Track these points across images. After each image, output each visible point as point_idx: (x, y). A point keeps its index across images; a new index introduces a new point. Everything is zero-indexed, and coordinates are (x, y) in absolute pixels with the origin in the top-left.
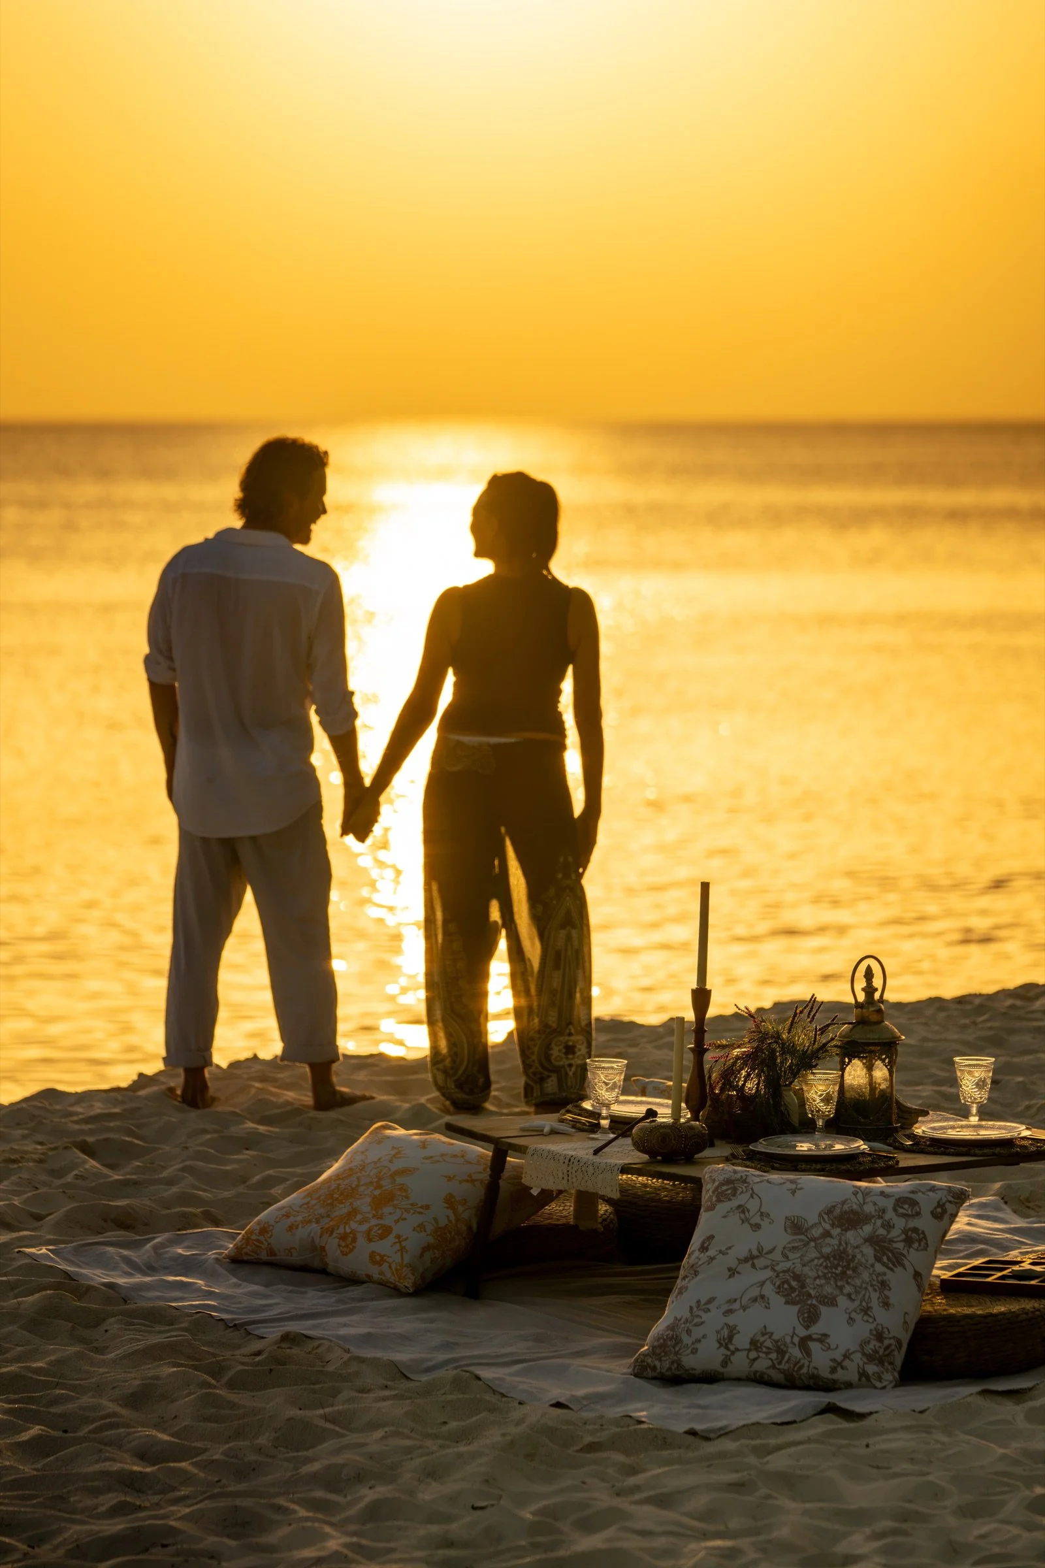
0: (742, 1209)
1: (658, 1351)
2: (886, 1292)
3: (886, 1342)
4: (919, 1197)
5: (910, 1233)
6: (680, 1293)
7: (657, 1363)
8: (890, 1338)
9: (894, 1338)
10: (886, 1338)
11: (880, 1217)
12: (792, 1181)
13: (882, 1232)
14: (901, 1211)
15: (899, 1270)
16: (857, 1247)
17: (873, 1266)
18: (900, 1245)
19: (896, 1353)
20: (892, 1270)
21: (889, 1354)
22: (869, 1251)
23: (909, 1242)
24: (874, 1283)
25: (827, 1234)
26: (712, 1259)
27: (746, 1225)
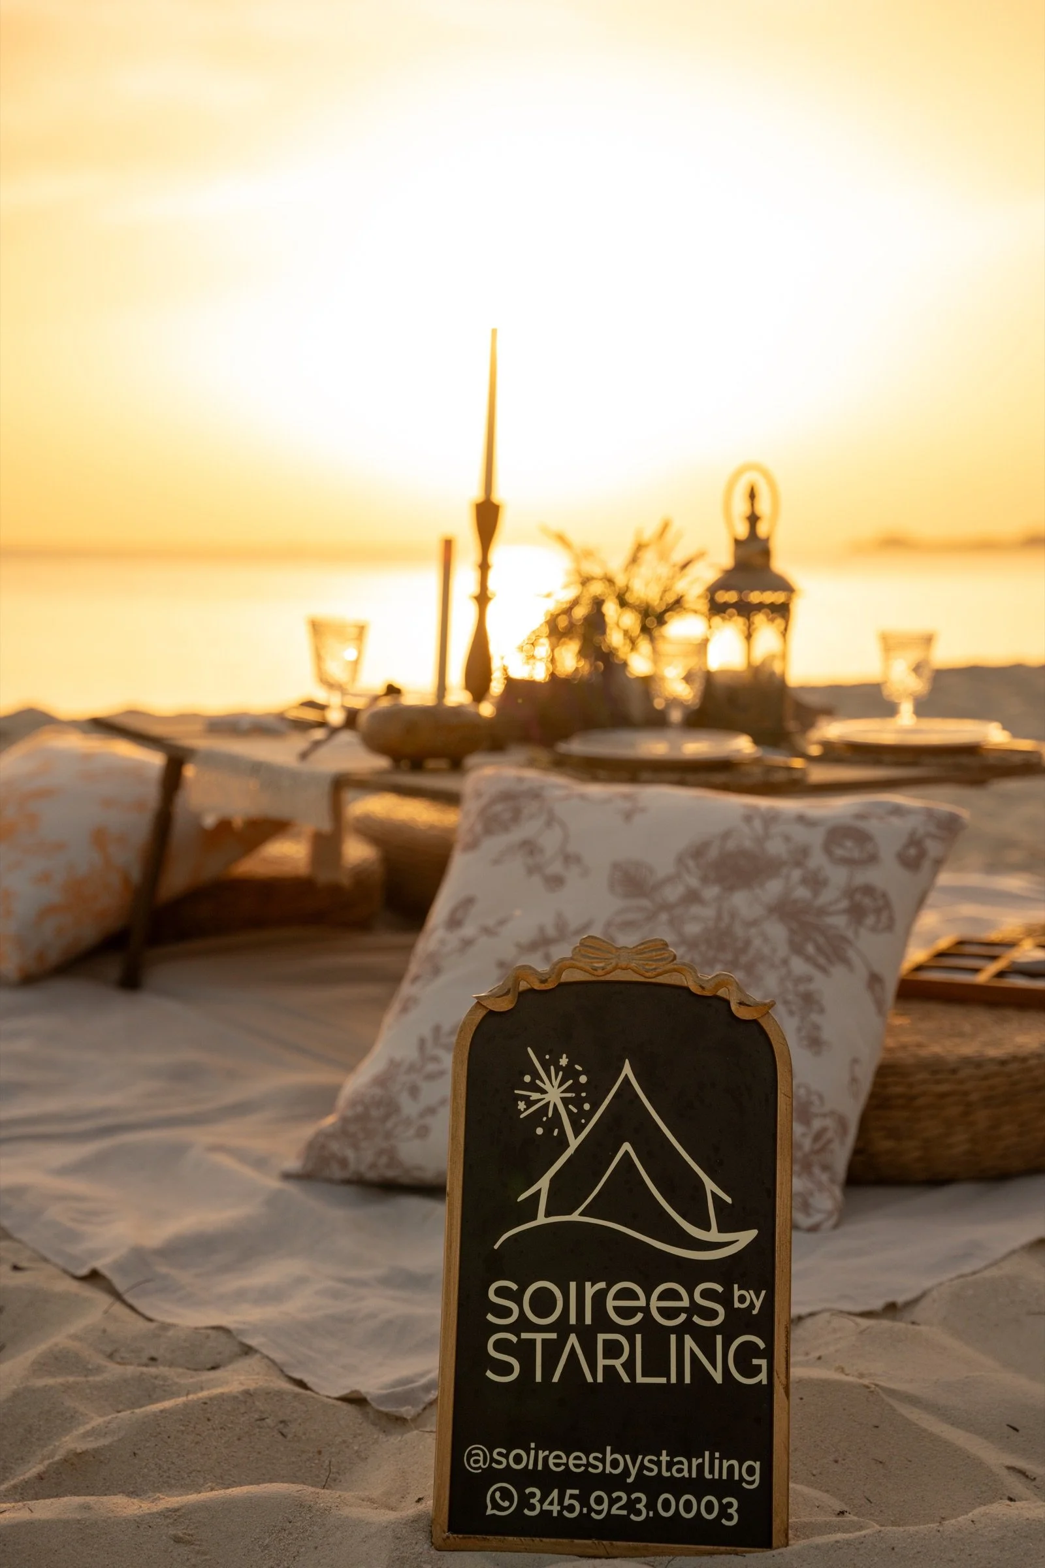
0: (529, 847)
1: (352, 1128)
2: (815, 1017)
3: (817, 1124)
4: (872, 826)
5: (858, 897)
6: (405, 1009)
7: (350, 1154)
8: (824, 1115)
9: (832, 1113)
10: (816, 1115)
11: (798, 864)
12: (626, 797)
13: (802, 893)
14: (839, 852)
15: (838, 970)
16: (754, 923)
17: (785, 962)
18: (840, 922)
19: (835, 1145)
20: (823, 970)
21: (822, 1150)
22: (777, 931)
23: (857, 913)
24: (790, 997)
25: (692, 897)
26: (467, 943)
27: (536, 880)
